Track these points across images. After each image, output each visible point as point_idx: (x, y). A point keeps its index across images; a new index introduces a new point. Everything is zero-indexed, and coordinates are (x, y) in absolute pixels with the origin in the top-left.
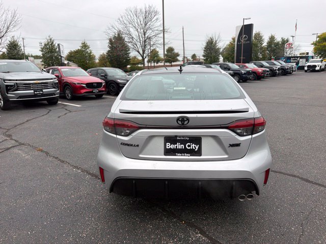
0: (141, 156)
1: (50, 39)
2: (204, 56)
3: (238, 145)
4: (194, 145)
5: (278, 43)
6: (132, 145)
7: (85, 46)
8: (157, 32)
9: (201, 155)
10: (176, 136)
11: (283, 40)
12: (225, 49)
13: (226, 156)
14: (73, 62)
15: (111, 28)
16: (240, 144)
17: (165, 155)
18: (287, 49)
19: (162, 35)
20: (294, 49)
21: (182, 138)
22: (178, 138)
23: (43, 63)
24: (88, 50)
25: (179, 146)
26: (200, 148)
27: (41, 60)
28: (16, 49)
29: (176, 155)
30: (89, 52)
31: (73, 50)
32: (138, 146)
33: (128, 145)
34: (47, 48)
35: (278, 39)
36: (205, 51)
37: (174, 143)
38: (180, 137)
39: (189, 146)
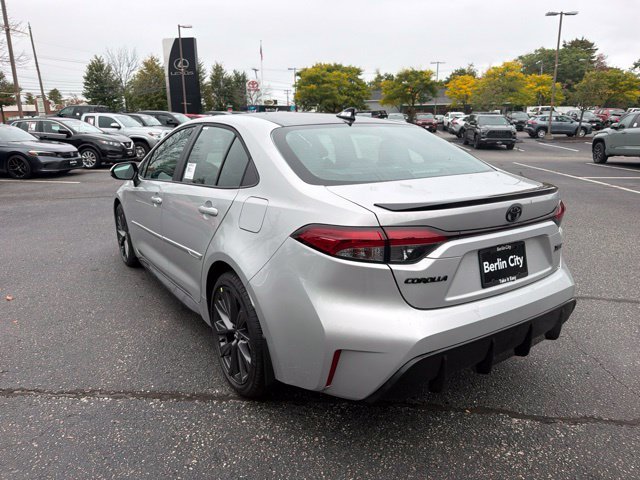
0: (448, 299)
2: (87, 95)
4: (517, 258)
5: (230, 79)
6: (433, 280)
9: (527, 275)
10: (495, 247)
11: (237, 75)
12: (130, 83)
13: (550, 268)
17: (484, 287)
18: (252, 92)
20: (262, 92)
21: (503, 248)
22: (499, 249)
25: (501, 264)
26: (525, 262)
29: (499, 283)
32: (445, 278)
33: (425, 281)
35: (229, 73)
36: (86, 84)
37: (492, 261)
38: (500, 246)
39: (512, 261)
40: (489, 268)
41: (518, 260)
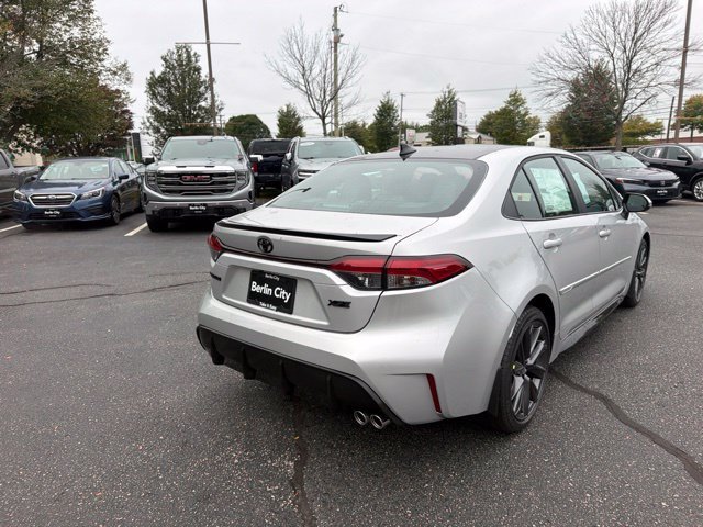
0: (224, 297)
1: (450, 92)
3: (345, 305)
4: (284, 292)
7: (516, 100)
8: (664, 54)
9: (291, 313)
13: (326, 323)
14: (491, 135)
15: (545, 57)
16: (349, 303)
17: (249, 301)
19: (679, 60)
21: (272, 277)
22: (267, 276)
23: (430, 140)
24: (521, 108)
25: (267, 290)
26: (292, 299)
27: (427, 134)
28: (389, 115)
29: (259, 305)
30: (522, 112)
31: (493, 111)
32: (220, 279)
34: (442, 110)
37: (261, 284)
38: (269, 274)
39: (278, 292)
40: (256, 288)
41: (284, 295)
